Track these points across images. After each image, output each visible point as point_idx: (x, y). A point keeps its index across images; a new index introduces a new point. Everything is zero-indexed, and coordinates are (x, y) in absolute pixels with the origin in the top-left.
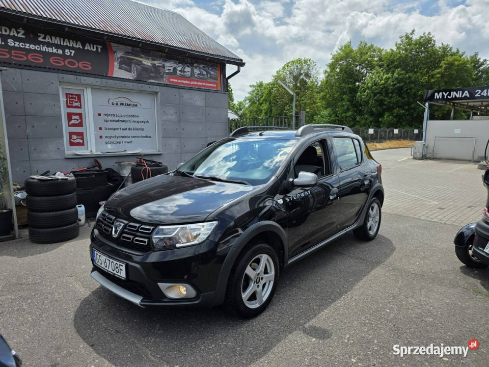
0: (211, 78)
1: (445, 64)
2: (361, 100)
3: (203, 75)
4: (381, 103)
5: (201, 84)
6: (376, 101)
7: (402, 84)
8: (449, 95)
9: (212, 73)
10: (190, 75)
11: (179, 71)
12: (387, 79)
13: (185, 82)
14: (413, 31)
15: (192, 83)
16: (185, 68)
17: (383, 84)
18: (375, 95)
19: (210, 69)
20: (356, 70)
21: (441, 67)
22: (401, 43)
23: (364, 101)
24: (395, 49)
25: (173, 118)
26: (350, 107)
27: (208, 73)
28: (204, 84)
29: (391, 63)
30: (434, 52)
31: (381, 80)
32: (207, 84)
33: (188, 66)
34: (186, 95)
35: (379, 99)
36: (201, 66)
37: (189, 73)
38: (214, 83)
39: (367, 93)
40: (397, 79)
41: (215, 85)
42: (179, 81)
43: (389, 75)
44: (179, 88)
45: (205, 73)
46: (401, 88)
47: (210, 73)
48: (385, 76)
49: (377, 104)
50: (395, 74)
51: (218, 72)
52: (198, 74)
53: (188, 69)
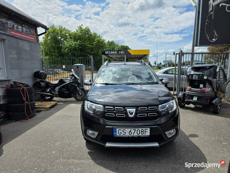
0: (31, 34)
1: (96, 40)
2: (64, 53)
3: (28, 32)
4: (74, 55)
5: (27, 37)
6: (72, 53)
7: (82, 47)
8: (110, 52)
9: (32, 31)
10: (21, 31)
11: (16, 28)
12: (75, 44)
13: (19, 35)
14: (82, 25)
15: (23, 36)
16: (18, 26)
17: (74, 46)
18: (71, 51)
19: (31, 29)
20: (59, 39)
21: (95, 41)
22: (78, 29)
23: (66, 53)
24: (76, 31)
25: (15, 56)
26: (59, 56)
27: (30, 31)
28: (28, 37)
29: (75, 37)
30: (91, 35)
31: (73, 45)
32: (30, 38)
33: (20, 26)
34: (21, 43)
35: (73, 53)
36: (26, 26)
37: (21, 30)
38: (33, 38)
39: (67, 50)
40: (79, 44)
41: (33, 39)
42: (16, 34)
43: (76, 43)
44: (17, 38)
45: (28, 31)
46: (82, 48)
47: (31, 31)
48: (74, 43)
49: (72, 55)
50: (78, 42)
51: (34, 31)
52: (25, 31)
53: (20, 27)
